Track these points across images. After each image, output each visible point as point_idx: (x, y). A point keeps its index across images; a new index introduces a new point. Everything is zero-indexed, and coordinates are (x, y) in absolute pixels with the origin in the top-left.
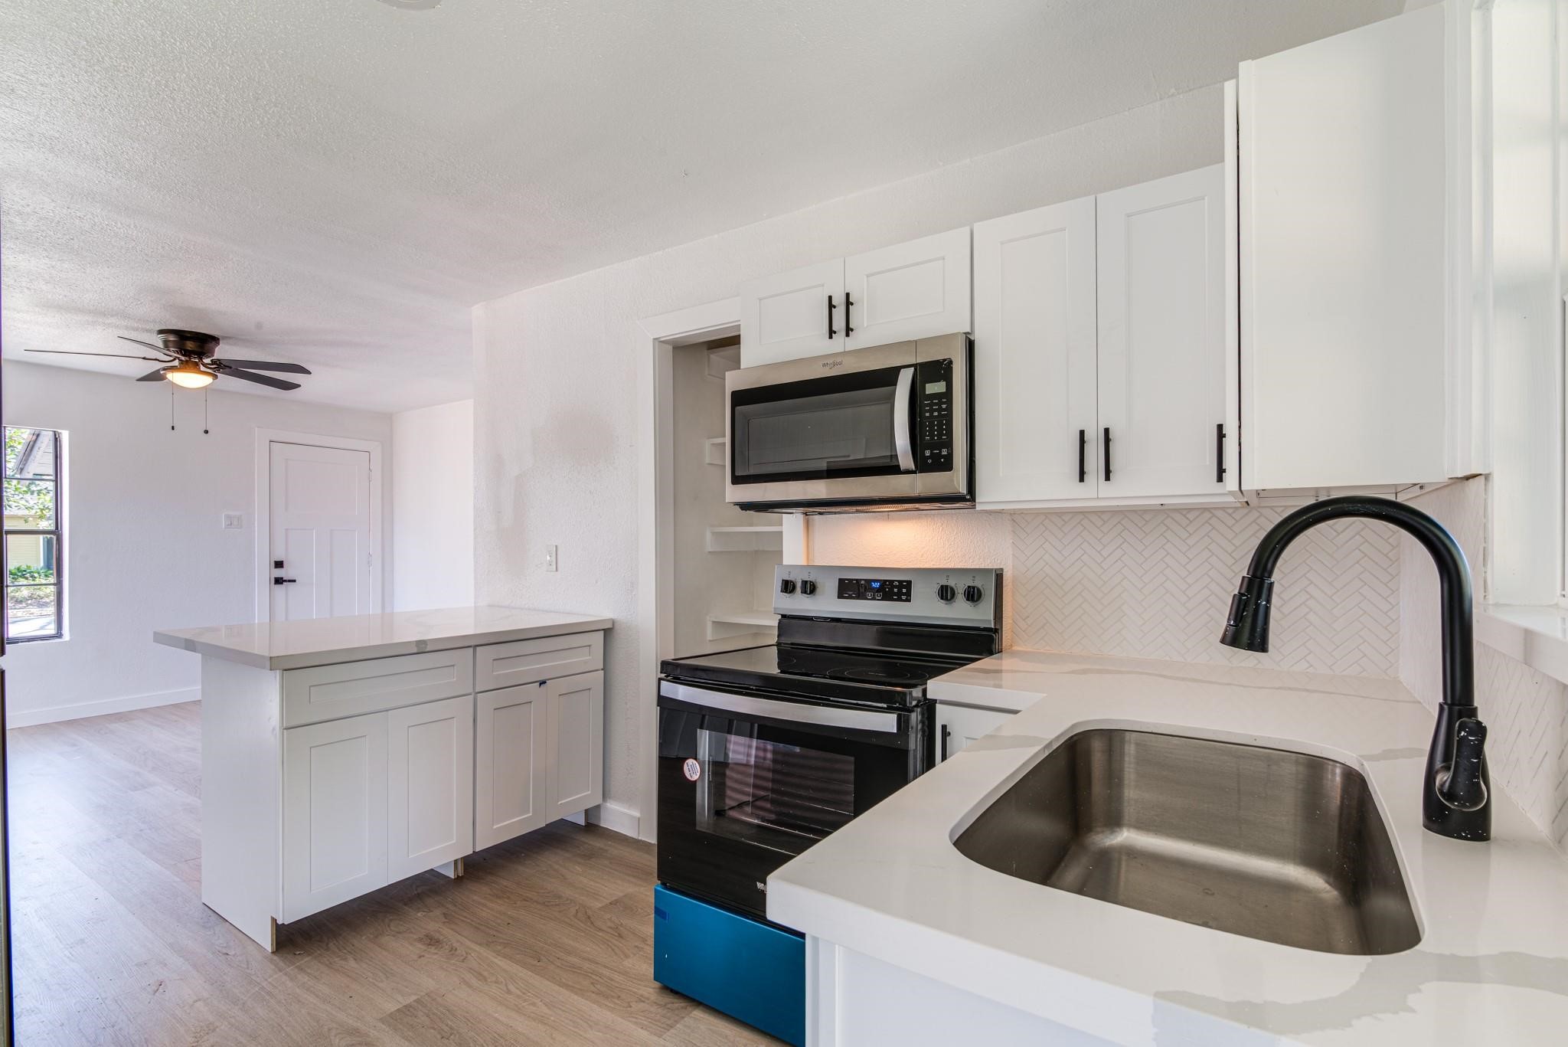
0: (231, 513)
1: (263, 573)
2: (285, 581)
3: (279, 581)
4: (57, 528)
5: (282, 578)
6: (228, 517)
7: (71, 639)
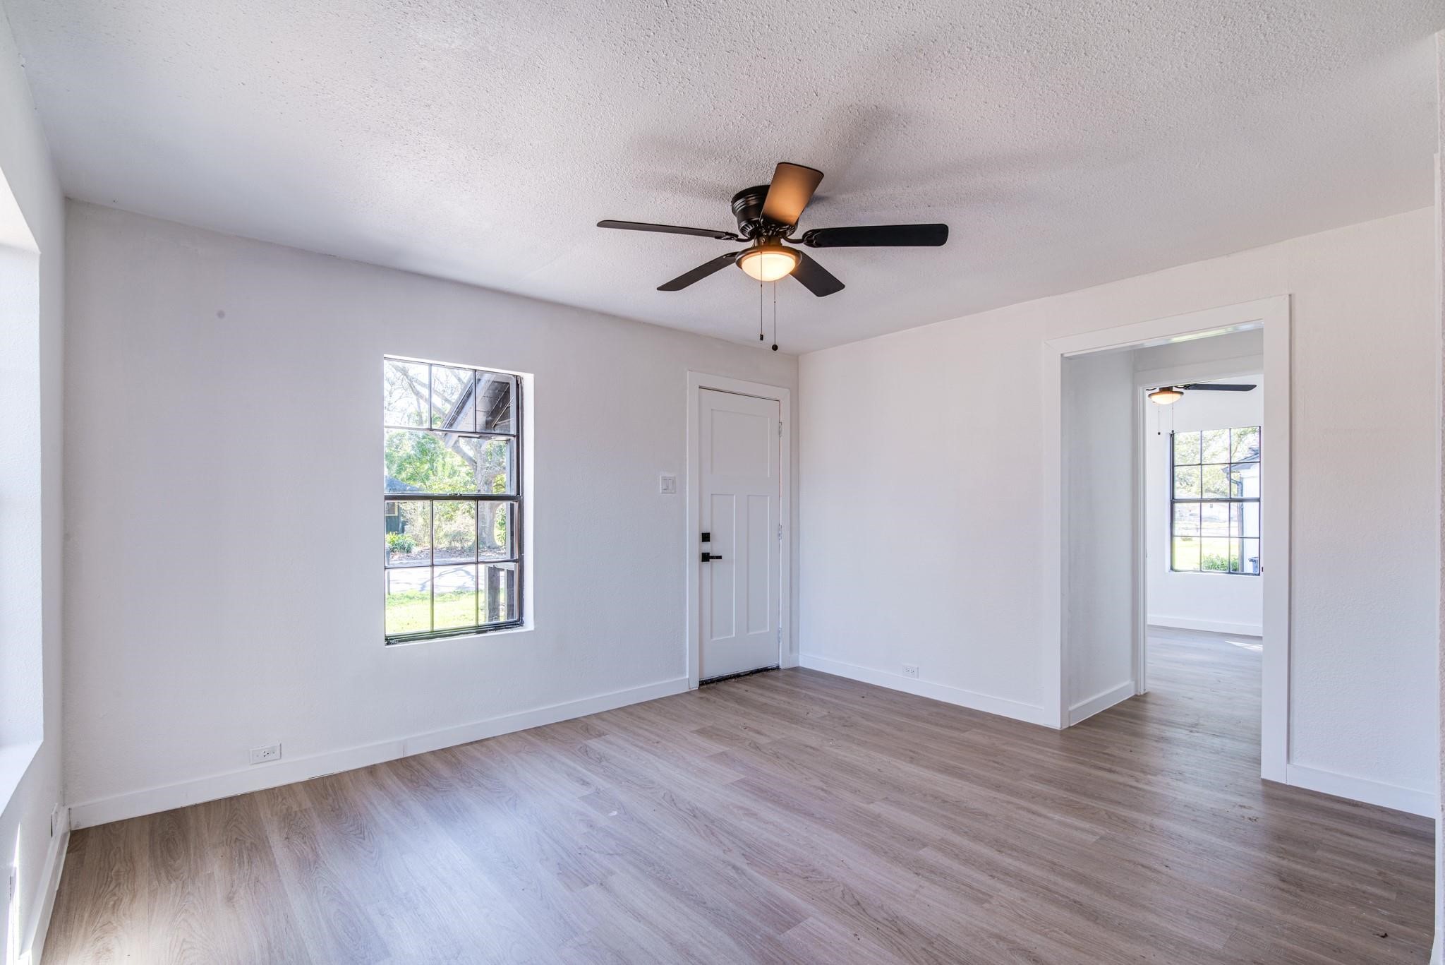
0: (667, 475)
1: (694, 548)
2: (713, 558)
3: (706, 557)
4: (518, 493)
5: (708, 554)
6: (665, 479)
7: (535, 629)
